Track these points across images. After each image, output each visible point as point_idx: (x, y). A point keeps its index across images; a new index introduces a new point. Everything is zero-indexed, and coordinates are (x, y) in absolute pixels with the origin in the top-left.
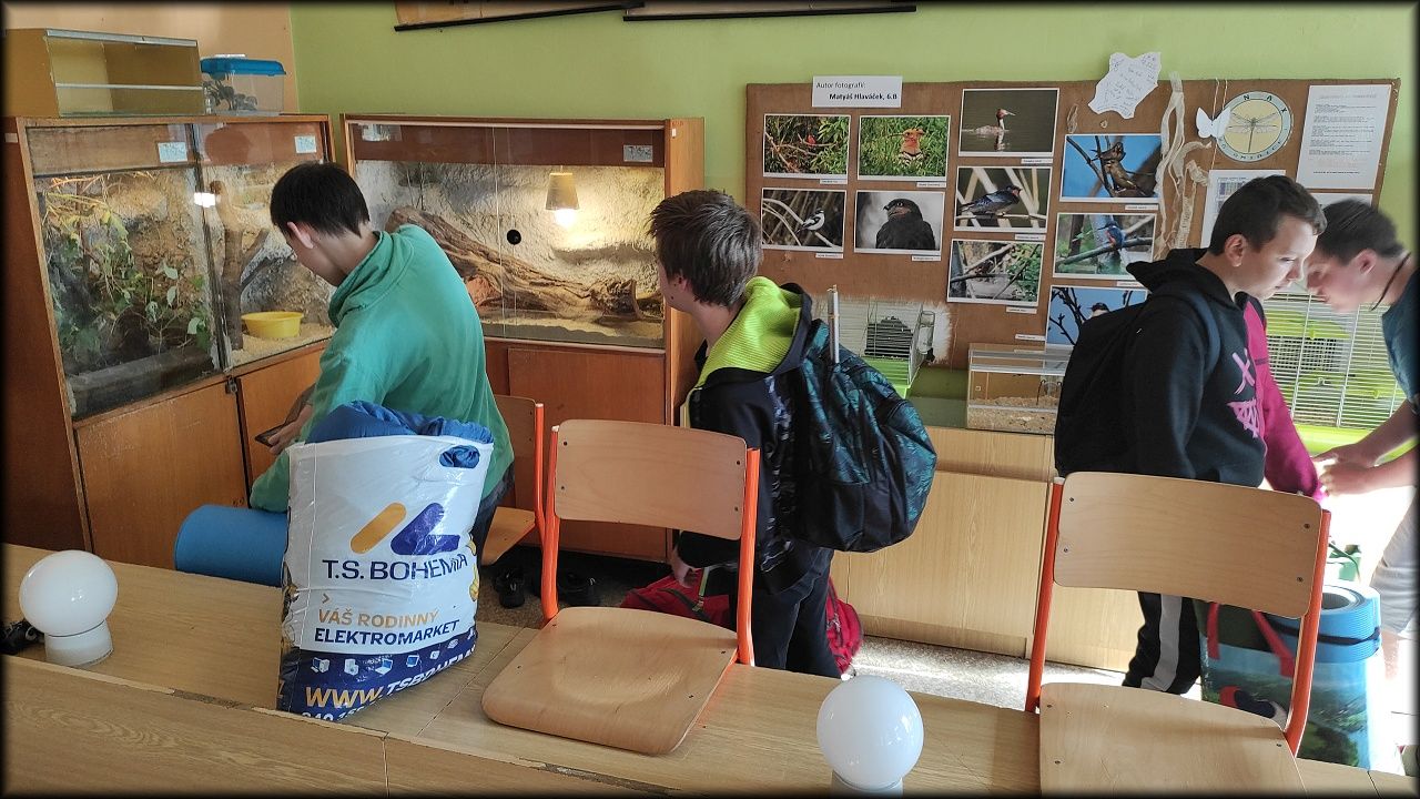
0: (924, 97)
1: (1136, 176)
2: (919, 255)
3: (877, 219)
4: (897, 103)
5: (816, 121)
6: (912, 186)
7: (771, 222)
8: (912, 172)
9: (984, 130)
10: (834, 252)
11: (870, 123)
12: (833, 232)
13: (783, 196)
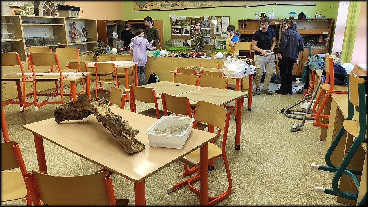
0: (188, 18)
1: (208, 26)
2: (188, 35)
3: (184, 31)
4: (185, 19)
5: (178, 21)
6: (187, 28)
7: (173, 32)
8: (187, 26)
9: (194, 22)
10: (180, 35)
11: (183, 21)
12: (180, 33)
13: (174, 29)
